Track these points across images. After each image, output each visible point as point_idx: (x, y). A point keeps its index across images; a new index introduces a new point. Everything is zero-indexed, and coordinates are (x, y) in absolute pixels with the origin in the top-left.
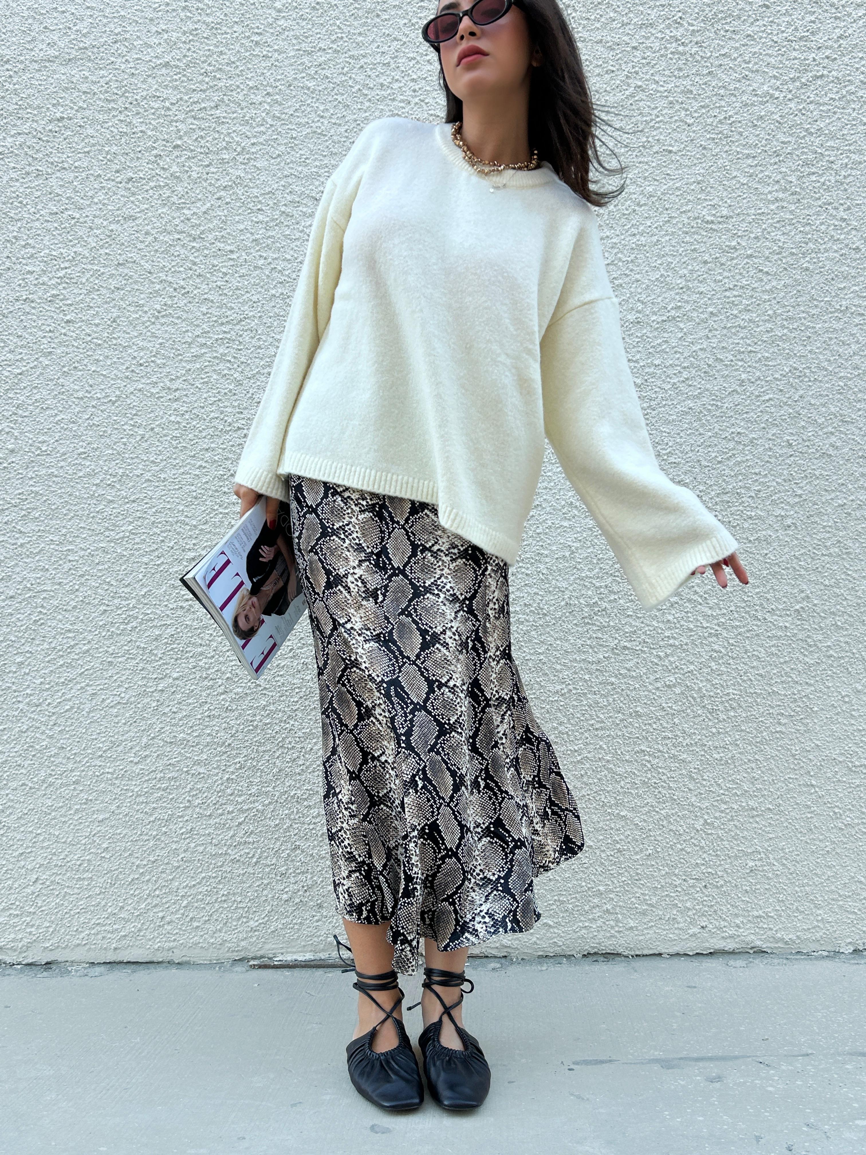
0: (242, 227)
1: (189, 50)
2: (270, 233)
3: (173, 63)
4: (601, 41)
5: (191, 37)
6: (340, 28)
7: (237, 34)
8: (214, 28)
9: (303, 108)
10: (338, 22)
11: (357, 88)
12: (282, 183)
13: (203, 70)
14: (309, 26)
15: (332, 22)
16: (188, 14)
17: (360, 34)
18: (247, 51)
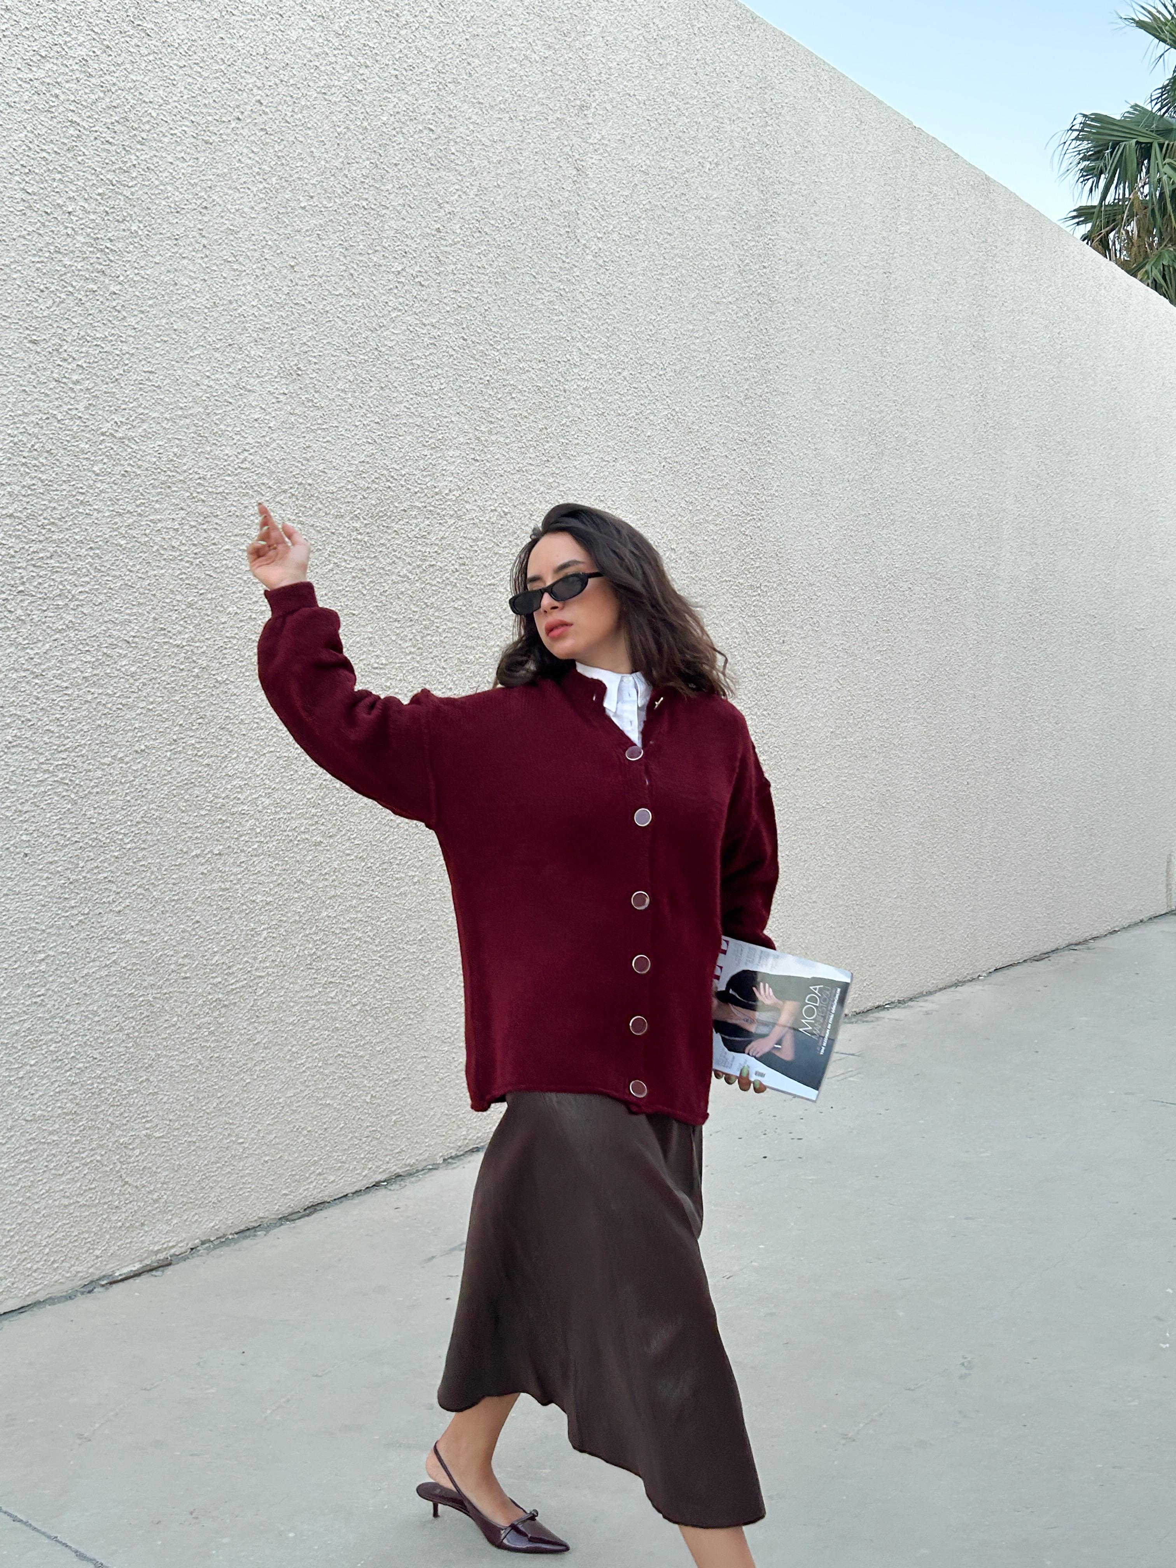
0: (74, 666)
1: (28, 503)
2: (95, 672)
3: (15, 514)
4: (313, 525)
5: (29, 492)
6: (142, 495)
7: (65, 493)
8: (47, 484)
9: (117, 563)
10: (141, 489)
11: (156, 548)
12: (103, 628)
13: (40, 524)
14: (120, 491)
15: (136, 489)
16: (27, 470)
17: (157, 501)
18: (73, 507)
